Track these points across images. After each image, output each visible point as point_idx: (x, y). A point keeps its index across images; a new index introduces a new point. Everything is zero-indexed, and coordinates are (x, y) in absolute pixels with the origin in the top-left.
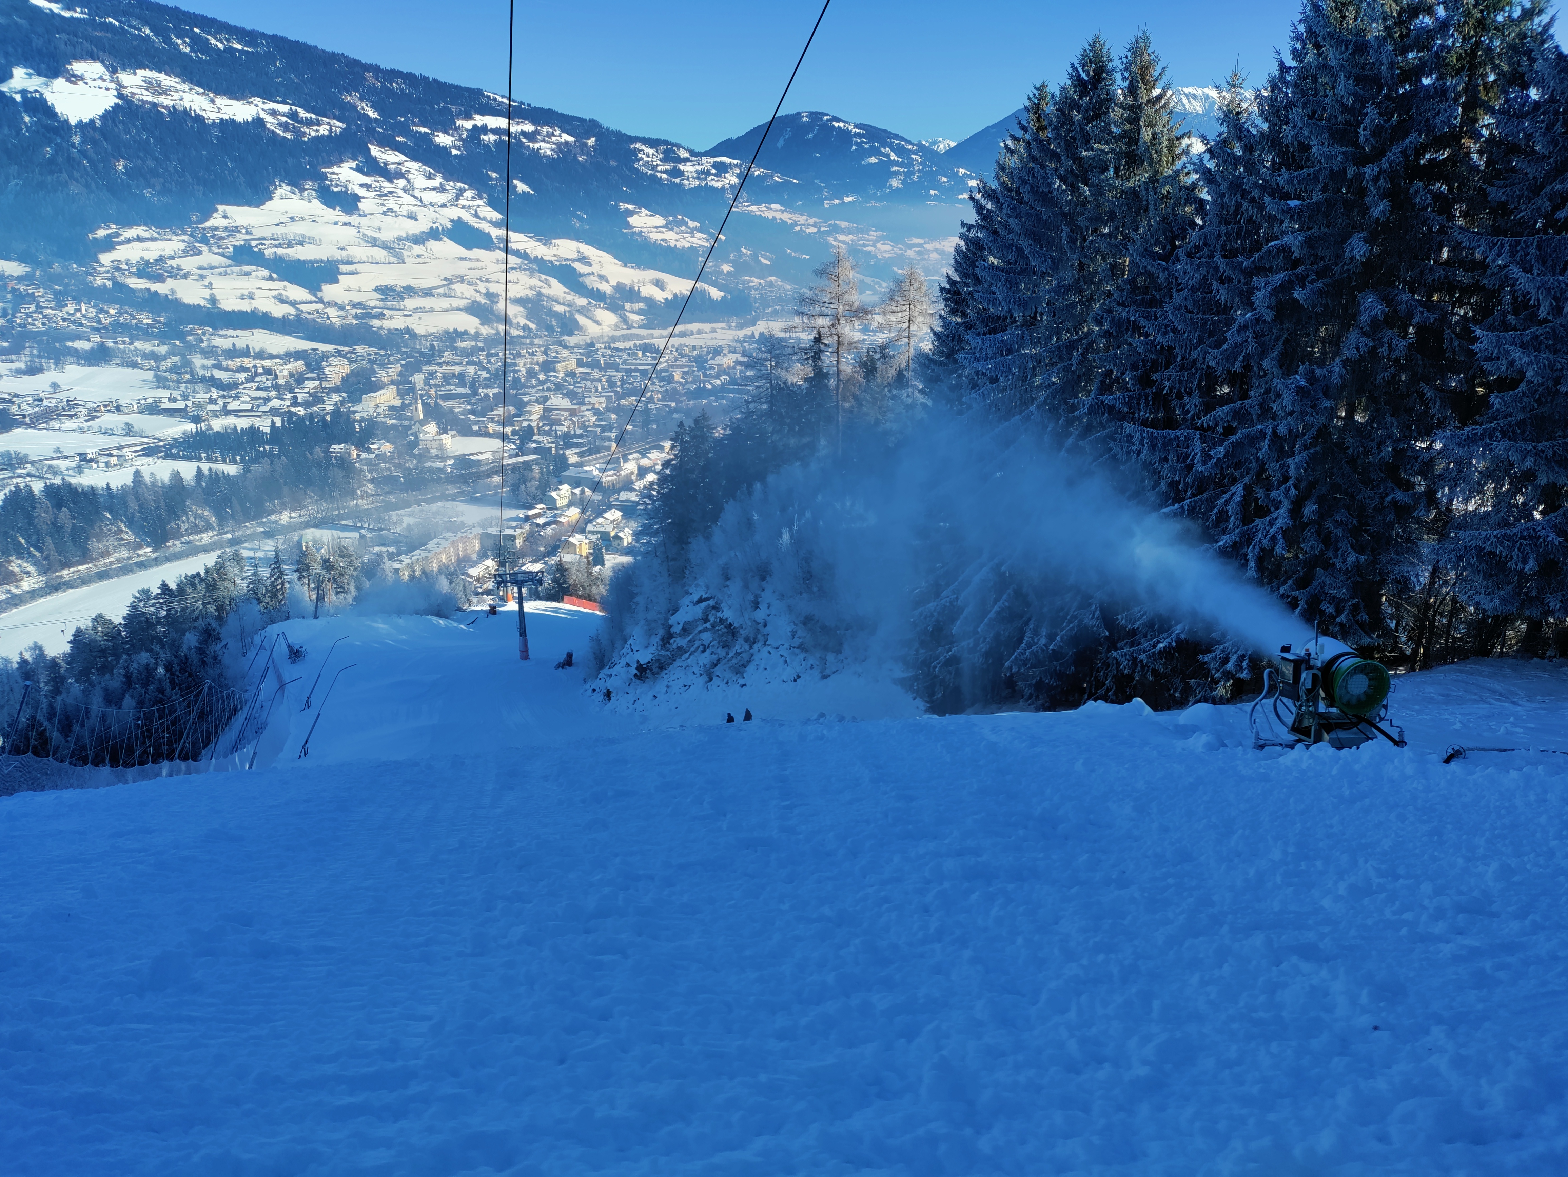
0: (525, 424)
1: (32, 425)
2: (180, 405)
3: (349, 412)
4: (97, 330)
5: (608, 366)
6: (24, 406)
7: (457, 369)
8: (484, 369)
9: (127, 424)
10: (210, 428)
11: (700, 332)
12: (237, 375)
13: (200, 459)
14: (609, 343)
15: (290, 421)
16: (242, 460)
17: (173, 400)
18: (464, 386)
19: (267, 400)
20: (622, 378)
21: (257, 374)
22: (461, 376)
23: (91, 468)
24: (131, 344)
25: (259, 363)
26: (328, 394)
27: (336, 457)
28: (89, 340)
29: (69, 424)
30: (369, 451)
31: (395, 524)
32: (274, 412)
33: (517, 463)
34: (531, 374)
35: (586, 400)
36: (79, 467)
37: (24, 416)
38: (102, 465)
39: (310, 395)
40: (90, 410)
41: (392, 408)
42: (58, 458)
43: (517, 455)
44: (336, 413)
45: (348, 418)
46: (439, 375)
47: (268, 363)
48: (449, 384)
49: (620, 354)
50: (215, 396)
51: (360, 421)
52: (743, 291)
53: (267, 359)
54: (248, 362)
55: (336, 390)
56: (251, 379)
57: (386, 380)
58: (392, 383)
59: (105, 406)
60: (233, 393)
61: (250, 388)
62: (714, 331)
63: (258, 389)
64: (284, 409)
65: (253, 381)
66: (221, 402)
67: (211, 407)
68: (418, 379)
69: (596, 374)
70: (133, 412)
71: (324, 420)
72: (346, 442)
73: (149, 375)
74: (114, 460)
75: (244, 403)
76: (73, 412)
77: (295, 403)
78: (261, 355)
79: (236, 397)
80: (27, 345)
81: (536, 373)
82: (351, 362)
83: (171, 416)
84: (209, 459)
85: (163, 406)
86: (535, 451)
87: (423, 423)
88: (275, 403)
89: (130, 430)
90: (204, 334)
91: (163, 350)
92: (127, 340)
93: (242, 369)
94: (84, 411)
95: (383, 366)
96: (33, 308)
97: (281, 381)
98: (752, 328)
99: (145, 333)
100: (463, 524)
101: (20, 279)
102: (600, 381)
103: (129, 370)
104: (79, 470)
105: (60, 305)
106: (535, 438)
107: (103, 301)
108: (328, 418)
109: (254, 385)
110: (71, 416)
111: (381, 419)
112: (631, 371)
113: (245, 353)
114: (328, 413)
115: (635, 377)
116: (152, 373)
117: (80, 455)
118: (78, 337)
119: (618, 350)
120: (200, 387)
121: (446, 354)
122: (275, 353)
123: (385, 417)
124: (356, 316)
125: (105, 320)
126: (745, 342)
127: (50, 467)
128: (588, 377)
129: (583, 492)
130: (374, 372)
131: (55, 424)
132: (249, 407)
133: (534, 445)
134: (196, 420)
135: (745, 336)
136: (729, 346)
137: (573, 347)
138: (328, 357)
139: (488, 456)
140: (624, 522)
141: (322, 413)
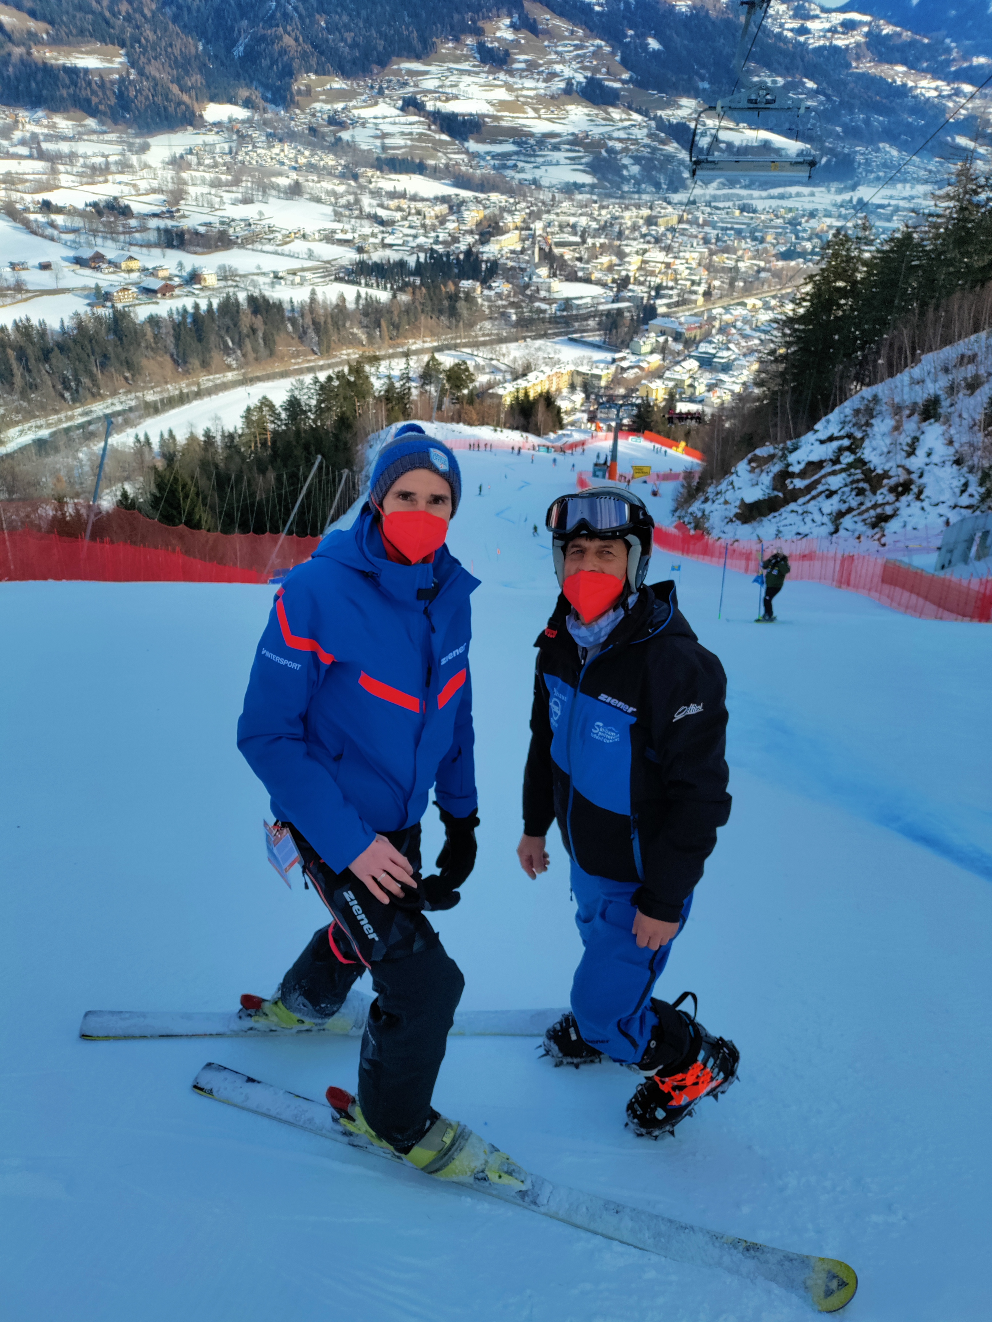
0: (624, 273)
1: (242, 246)
2: (349, 236)
3: (478, 253)
4: (295, 169)
5: (706, 223)
6: (238, 229)
7: (572, 220)
8: (595, 220)
9: (310, 250)
10: (370, 258)
11: (798, 195)
12: (394, 213)
13: (359, 284)
14: (710, 202)
15: (431, 257)
16: (392, 288)
17: (344, 231)
18: (575, 234)
19: (415, 237)
20: (717, 235)
21: (409, 214)
22: (574, 226)
23: (280, 284)
24: (319, 182)
25: (413, 205)
26: (464, 235)
27: (464, 291)
28: (288, 177)
29: (268, 248)
30: (490, 288)
31: (504, 355)
32: (420, 248)
33: (613, 309)
34: (635, 227)
35: (681, 254)
36: (273, 283)
37: (237, 237)
38: (289, 282)
39: (450, 235)
40: (283, 235)
41: (513, 252)
42: (258, 274)
43: (613, 302)
44: (469, 253)
45: (477, 257)
46: (556, 223)
47: (419, 205)
48: (562, 232)
49: (718, 212)
50: (376, 230)
51: (487, 262)
52: (848, 155)
53: (419, 201)
54: (404, 204)
55: (471, 232)
56: (404, 218)
57: (511, 226)
58: (516, 228)
59: (295, 233)
60: (389, 229)
61: (403, 226)
62: (812, 194)
63: (410, 227)
64: (428, 246)
65: (406, 220)
66: (380, 236)
67: (372, 240)
68: (538, 226)
69: (693, 230)
70: (314, 240)
71: (458, 259)
72: (473, 279)
73: (329, 210)
74: (297, 279)
75: (397, 238)
76: (271, 236)
77: (437, 242)
78: (414, 198)
79: (392, 233)
80: (244, 178)
81: (639, 227)
82: (485, 208)
83: (342, 245)
84: (367, 285)
85: (337, 236)
86: (629, 299)
87: (537, 266)
88: (421, 240)
89: (311, 255)
90: (372, 176)
91: (341, 189)
92: (316, 178)
93: (399, 209)
94: (279, 236)
95: (510, 212)
96: (250, 148)
97: (428, 222)
98: (851, 194)
99: (328, 172)
100: (559, 362)
101: (243, 122)
102: (696, 237)
103: (315, 205)
104: (272, 284)
105: (270, 147)
106: (631, 287)
107: (301, 143)
108: (462, 257)
109: (406, 223)
110: (270, 240)
111: (502, 261)
112: (727, 229)
113: (403, 195)
114: (461, 252)
115: (729, 236)
116: (331, 208)
117: (274, 272)
118: (280, 174)
119: (717, 208)
120: (366, 222)
121: (564, 204)
122: (425, 196)
123: (507, 258)
124: (494, 167)
125: (302, 160)
126: (842, 206)
127: (252, 280)
128: (686, 232)
129: (666, 341)
130: (502, 218)
131: (258, 246)
132: (400, 242)
133: (630, 294)
134: (360, 250)
135: (843, 201)
136: (825, 210)
137: (676, 204)
138: (467, 202)
139: (588, 300)
140: (699, 372)
141: (457, 252)
